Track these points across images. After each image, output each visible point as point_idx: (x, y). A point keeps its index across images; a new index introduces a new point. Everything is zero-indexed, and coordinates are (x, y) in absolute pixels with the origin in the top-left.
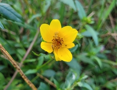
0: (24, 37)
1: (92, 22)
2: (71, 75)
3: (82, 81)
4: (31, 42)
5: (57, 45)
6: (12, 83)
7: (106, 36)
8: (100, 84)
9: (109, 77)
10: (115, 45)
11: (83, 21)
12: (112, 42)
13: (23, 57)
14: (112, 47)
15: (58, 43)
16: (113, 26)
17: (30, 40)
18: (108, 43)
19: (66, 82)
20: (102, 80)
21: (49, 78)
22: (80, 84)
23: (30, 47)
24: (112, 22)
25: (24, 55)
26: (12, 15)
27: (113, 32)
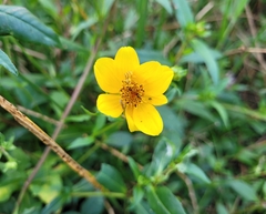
0: (65, 66)
1: (207, 34)
2: (164, 148)
3: (185, 161)
4: (80, 75)
5: (132, 99)
6: (44, 163)
7: (239, 54)
8: (224, 153)
9: (244, 138)
10: (257, 71)
11: (186, 30)
12: (251, 65)
13: (63, 110)
14: (250, 76)
15: (133, 94)
16: (253, 31)
17: (77, 70)
18: (242, 66)
19: (153, 163)
20: (229, 145)
21: (119, 149)
22: (181, 168)
23: (79, 86)
24: (251, 23)
25: (66, 105)
26: (35, 30)
27: (253, 45)
